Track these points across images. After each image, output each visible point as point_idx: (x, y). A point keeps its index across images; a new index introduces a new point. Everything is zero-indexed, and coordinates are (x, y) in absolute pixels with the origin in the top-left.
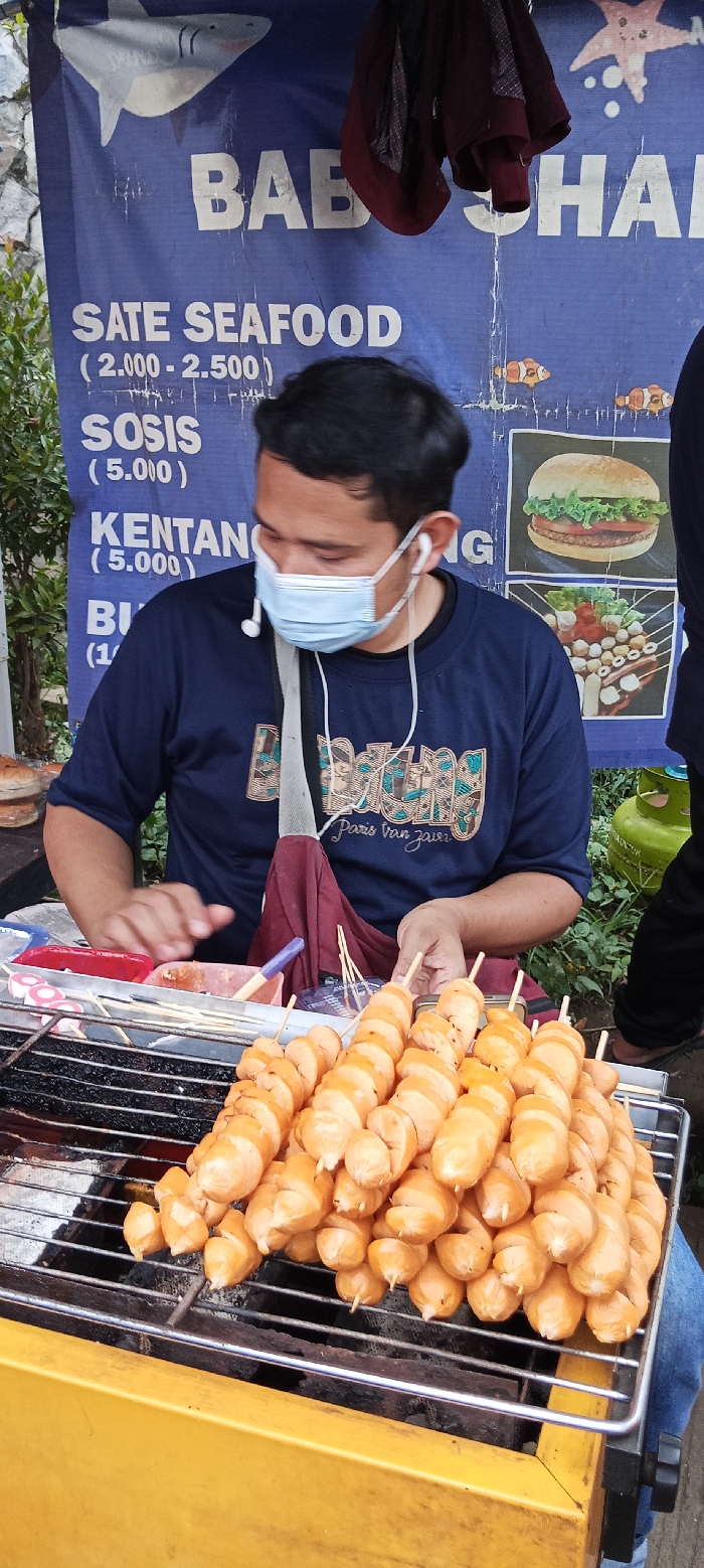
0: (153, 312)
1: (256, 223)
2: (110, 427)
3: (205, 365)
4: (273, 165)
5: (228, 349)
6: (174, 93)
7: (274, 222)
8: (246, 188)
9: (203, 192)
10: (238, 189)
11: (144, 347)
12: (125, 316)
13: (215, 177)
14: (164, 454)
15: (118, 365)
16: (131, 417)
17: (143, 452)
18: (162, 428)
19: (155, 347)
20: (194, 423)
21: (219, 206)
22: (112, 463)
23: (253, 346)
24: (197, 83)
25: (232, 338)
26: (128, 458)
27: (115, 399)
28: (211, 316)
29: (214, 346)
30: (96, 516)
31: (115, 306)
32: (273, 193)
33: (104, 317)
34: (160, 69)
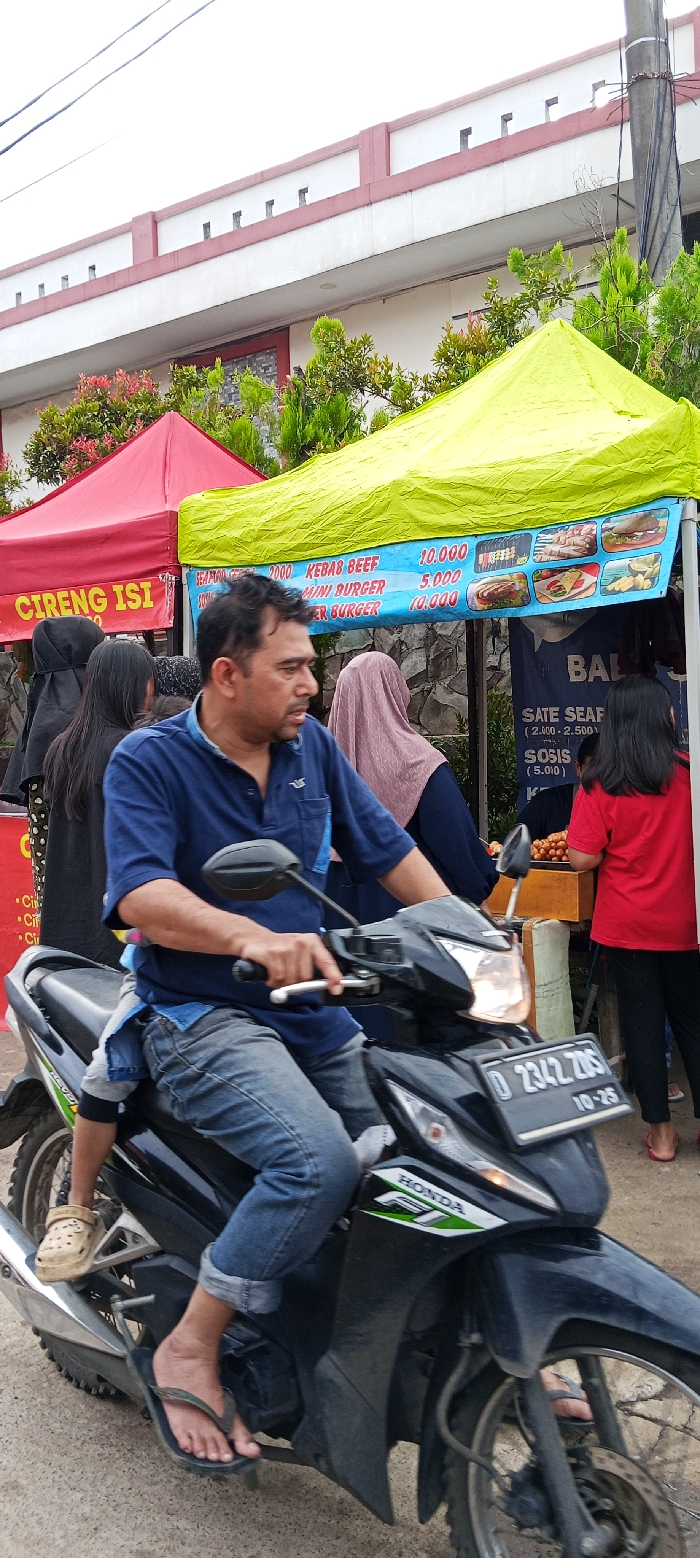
0: (553, 711)
1: (591, 680)
2: (536, 754)
3: (573, 730)
4: (597, 660)
5: (582, 724)
6: (561, 635)
7: (597, 679)
8: (587, 667)
9: (572, 669)
10: (584, 668)
11: (550, 724)
12: (543, 712)
13: (576, 663)
14: (556, 763)
15: (540, 730)
16: (545, 750)
17: (549, 764)
18: (556, 754)
19: (553, 724)
20: (568, 752)
21: (578, 673)
22: (537, 769)
23: (590, 723)
24: (570, 632)
25: (583, 720)
26: (542, 766)
27: (537, 743)
28: (575, 712)
29: (576, 723)
30: (529, 789)
31: (539, 709)
32: (597, 669)
33: (534, 713)
34: (557, 627)
